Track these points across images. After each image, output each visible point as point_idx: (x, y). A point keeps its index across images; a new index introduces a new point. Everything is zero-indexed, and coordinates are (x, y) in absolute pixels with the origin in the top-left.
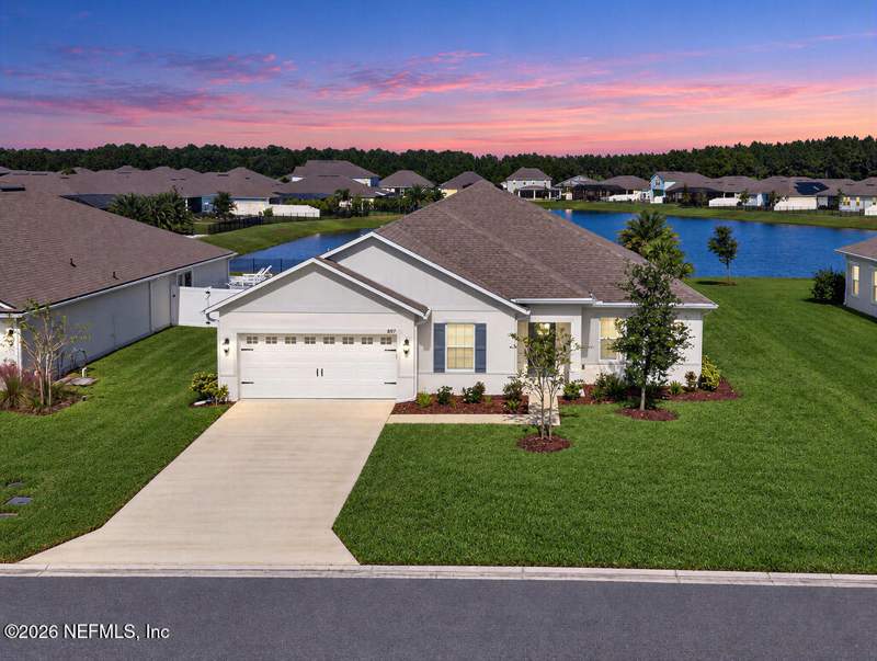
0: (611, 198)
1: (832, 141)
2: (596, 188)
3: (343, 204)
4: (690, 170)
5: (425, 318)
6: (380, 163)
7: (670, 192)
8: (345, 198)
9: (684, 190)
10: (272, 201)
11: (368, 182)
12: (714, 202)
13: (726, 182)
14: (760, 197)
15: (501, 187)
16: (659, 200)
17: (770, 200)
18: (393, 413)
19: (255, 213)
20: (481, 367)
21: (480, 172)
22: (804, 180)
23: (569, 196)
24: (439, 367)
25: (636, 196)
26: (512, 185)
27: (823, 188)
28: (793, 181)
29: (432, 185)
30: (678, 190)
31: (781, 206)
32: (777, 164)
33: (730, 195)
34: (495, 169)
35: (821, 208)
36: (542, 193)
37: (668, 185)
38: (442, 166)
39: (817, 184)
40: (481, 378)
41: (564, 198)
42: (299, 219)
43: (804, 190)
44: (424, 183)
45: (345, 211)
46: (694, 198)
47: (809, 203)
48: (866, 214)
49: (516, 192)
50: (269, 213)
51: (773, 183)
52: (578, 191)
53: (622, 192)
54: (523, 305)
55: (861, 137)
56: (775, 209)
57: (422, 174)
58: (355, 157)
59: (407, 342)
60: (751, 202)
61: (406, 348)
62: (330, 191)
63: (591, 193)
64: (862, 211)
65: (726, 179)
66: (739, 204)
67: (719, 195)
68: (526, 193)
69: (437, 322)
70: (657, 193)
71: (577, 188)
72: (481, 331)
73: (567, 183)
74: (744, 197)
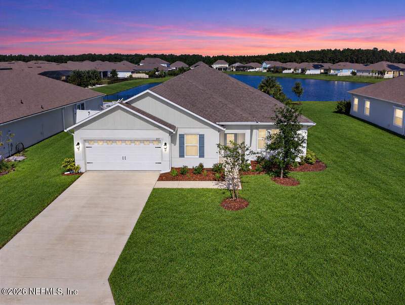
0: (249, 71)
1: (323, 51)
2: (244, 67)
3: (157, 73)
4: (275, 60)
5: (174, 132)
6: (171, 59)
7: (269, 69)
8: (158, 71)
9: (274, 67)
10: (132, 72)
11: (166, 65)
12: (285, 72)
13: (288, 65)
14: (300, 70)
15: (212, 67)
16: (265, 71)
17: (303, 71)
18: (158, 181)
19: (126, 77)
20: (202, 155)
21: (204, 61)
22: (316, 63)
23: (234, 70)
24: (182, 155)
25: (257, 69)
26: (215, 66)
27: (322, 66)
28: (312, 64)
29: (187, 66)
30: (272, 68)
31: (308, 72)
32: (304, 58)
33: (290, 69)
34: (210, 61)
35: (321, 73)
36: (225, 69)
37: (268, 66)
38: (191, 60)
39: (321, 65)
40: (202, 160)
41: (232, 70)
42: (141, 78)
43: (316, 67)
44: (185, 65)
45: (157, 76)
46: (277, 70)
47: (318, 72)
48: (338, 75)
49: (216, 68)
50: (131, 76)
51: (304, 65)
52: (238, 68)
53: (253, 68)
54: (222, 126)
55: (333, 49)
56: (306, 74)
57: (185, 62)
58: (163, 57)
59: (166, 144)
60: (297, 72)
61: (165, 147)
62: (152, 69)
63: (242, 69)
64: (337, 74)
65: (288, 63)
66: (293, 72)
67: (286, 69)
68: (220, 69)
69: (181, 133)
70: (265, 68)
71: (237, 67)
72: (202, 137)
73: (234, 65)
74: (295, 70)
